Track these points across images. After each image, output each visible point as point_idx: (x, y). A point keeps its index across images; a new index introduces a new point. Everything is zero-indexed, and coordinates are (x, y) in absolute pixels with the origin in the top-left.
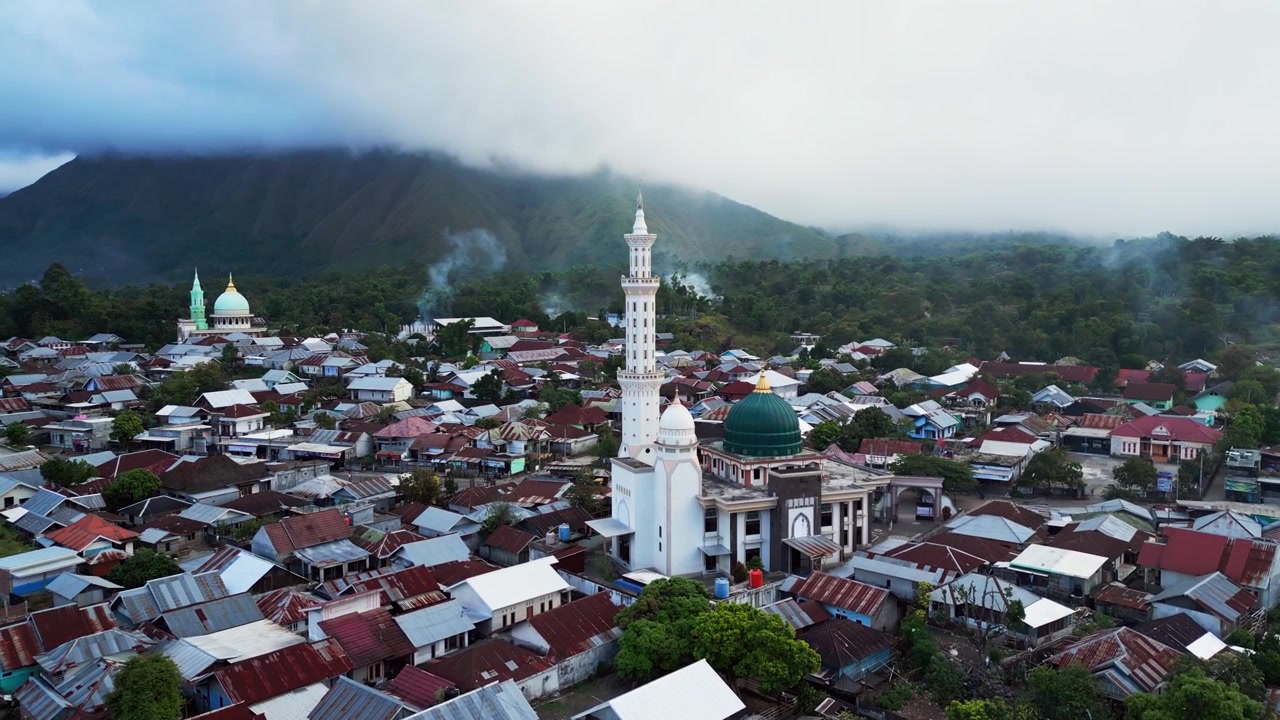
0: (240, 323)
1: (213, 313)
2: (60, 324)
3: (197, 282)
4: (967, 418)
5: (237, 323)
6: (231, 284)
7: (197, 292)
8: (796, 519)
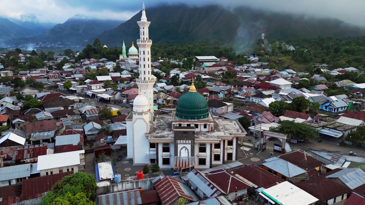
0: (135, 56)
1: (128, 53)
2: (96, 55)
3: (124, 44)
4: (356, 104)
5: (134, 56)
6: (133, 45)
7: (124, 47)
8: (181, 149)
